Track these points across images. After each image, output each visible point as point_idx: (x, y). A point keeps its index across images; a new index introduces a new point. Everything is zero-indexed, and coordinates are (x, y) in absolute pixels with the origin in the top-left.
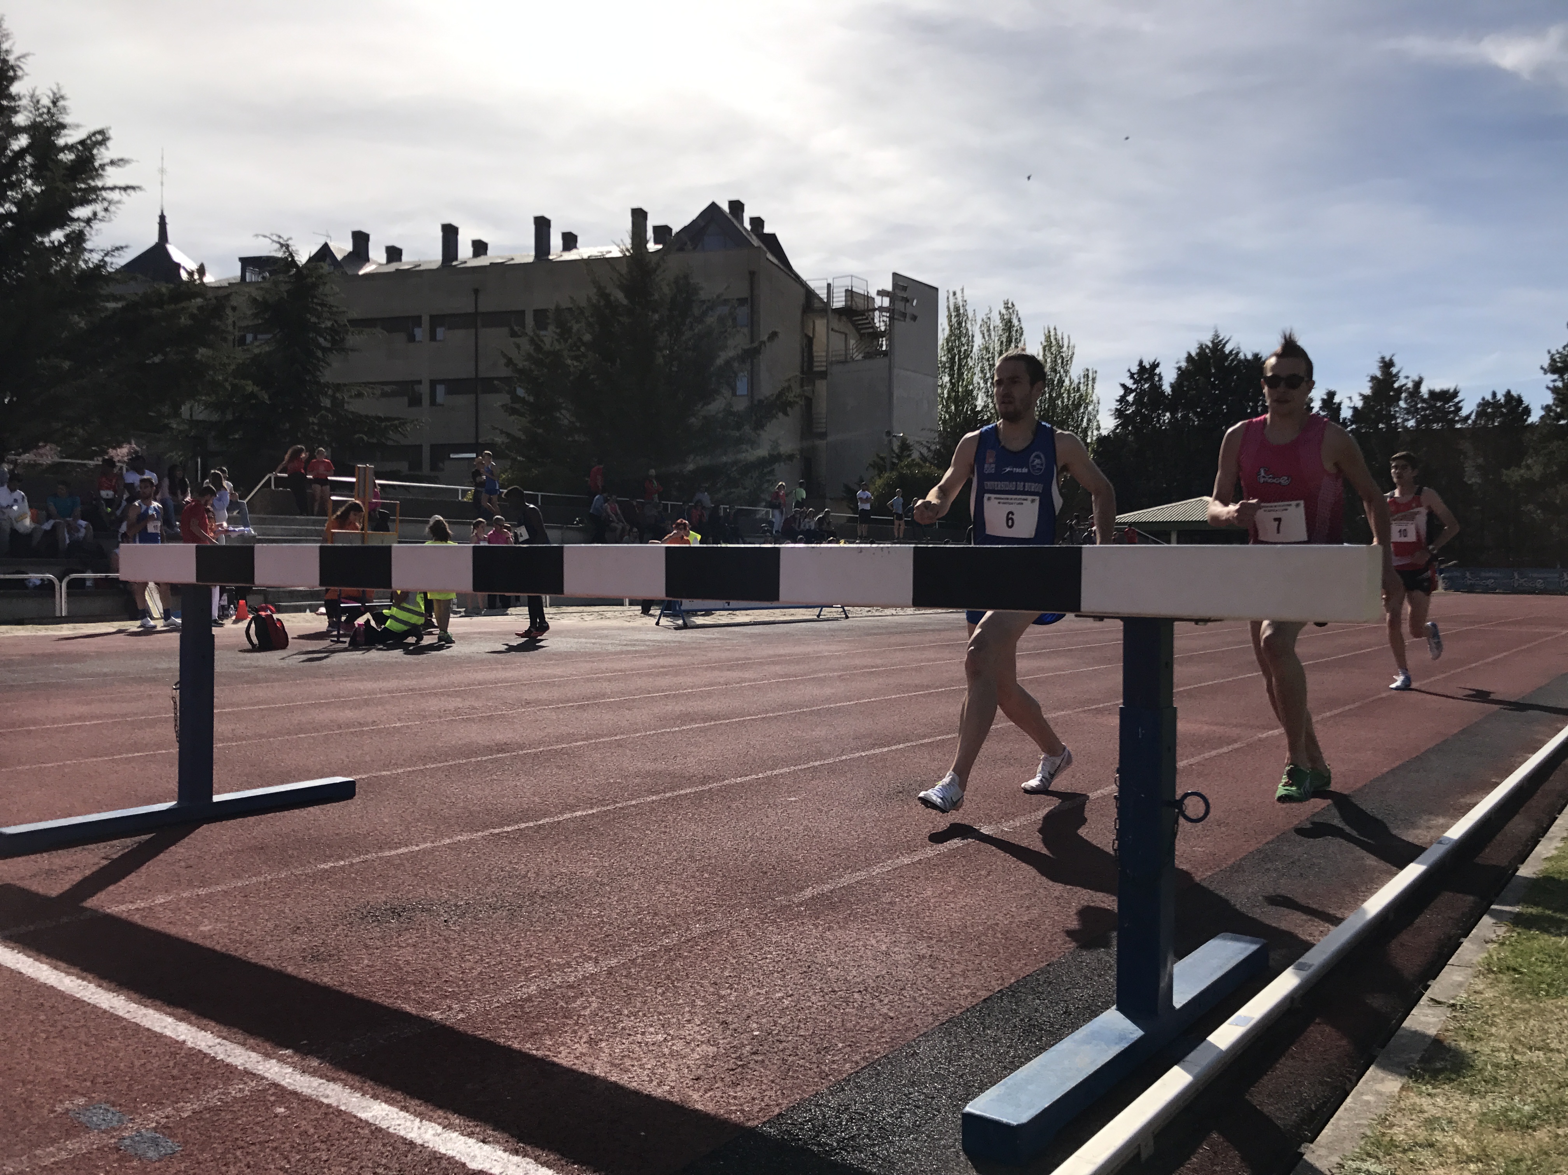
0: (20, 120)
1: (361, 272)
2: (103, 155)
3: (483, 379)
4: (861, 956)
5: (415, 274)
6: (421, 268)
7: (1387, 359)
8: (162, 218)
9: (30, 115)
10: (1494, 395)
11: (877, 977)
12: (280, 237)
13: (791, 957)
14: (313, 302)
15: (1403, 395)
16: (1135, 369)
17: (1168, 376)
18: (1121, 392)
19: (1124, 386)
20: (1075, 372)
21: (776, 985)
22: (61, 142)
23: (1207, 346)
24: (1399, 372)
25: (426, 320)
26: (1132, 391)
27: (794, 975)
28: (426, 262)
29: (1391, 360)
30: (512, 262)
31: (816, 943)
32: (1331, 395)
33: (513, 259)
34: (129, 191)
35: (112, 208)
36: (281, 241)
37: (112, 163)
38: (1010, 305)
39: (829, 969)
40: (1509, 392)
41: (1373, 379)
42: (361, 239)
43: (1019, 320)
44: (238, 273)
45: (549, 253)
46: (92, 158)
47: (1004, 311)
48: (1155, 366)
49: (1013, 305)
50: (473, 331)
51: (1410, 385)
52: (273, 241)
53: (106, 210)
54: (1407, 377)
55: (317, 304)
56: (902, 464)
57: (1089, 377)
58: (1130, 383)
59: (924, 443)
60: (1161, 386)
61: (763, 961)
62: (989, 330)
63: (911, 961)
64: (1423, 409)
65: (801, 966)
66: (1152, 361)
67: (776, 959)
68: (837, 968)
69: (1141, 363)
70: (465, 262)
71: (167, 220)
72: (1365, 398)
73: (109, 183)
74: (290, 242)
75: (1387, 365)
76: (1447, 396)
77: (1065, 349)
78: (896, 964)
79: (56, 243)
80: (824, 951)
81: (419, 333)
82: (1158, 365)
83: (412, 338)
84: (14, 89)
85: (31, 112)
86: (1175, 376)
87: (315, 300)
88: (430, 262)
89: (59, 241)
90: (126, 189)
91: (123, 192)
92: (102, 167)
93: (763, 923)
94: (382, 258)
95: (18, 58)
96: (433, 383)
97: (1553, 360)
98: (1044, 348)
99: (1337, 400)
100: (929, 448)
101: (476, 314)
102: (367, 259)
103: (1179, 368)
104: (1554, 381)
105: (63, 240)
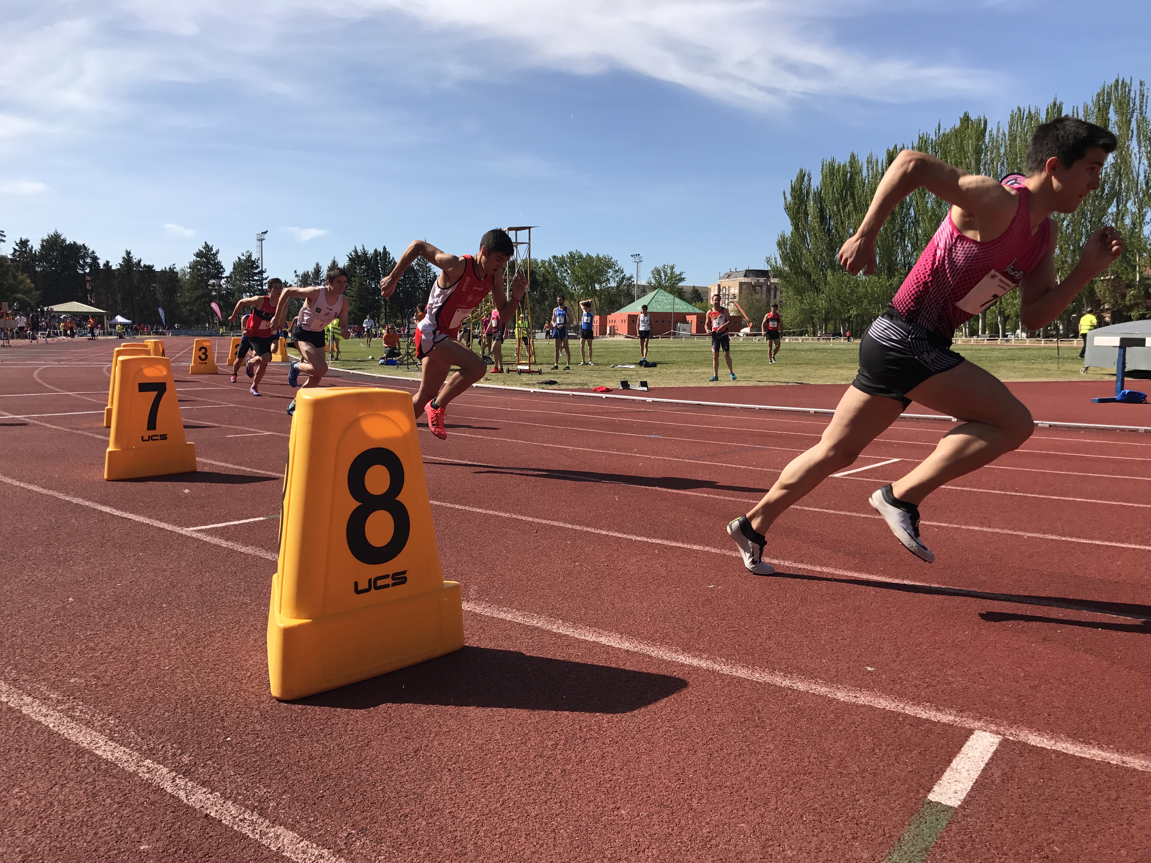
10: (165, 268)
15: (135, 265)
16: (18, 242)
17: (36, 247)
18: (13, 251)
19: (15, 249)
23: (52, 236)
24: (133, 256)
26: (18, 251)
32: (108, 262)
40: (172, 269)
41: (124, 258)
48: (27, 241)
51: (137, 262)
54: (136, 259)
58: (17, 248)
60: (33, 251)
64: (142, 271)
66: (25, 238)
69: (21, 239)
72: (121, 265)
76: (150, 267)
82: (29, 241)
86: (40, 248)
97: (190, 265)
99: (110, 264)
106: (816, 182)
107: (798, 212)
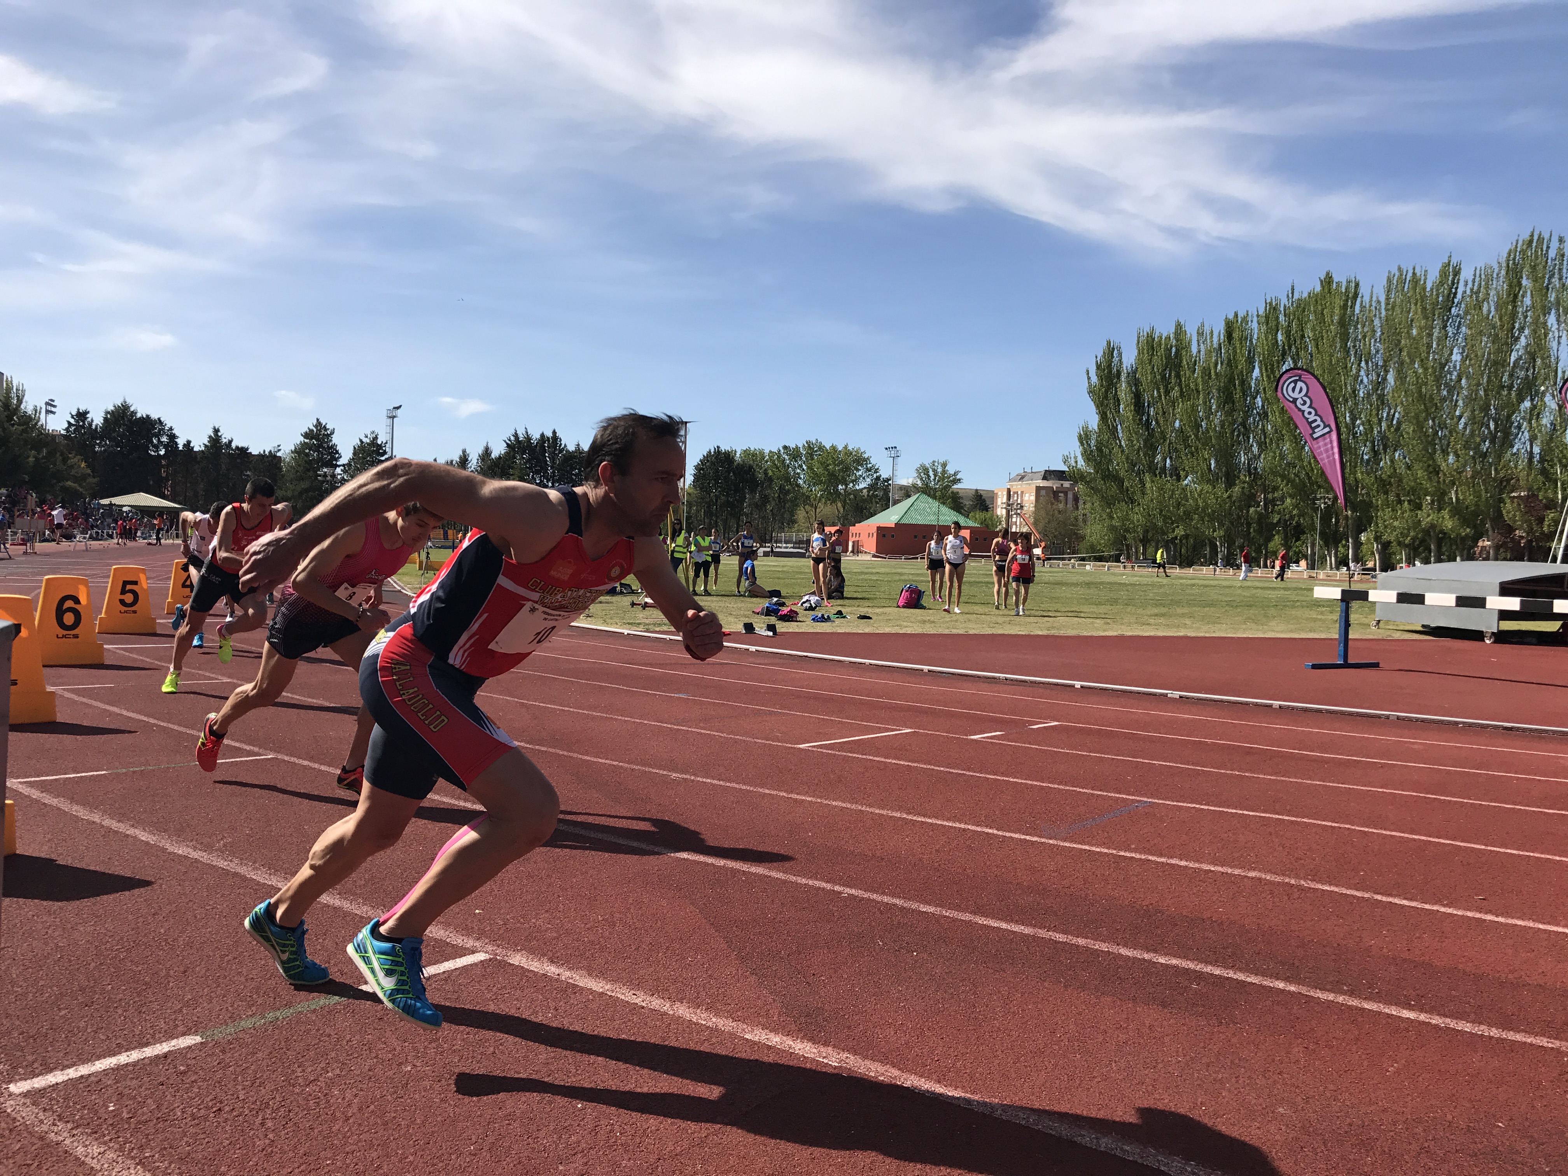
7: (216, 428)
10: (265, 451)
15: (224, 447)
17: (97, 420)
23: (119, 407)
24: (222, 435)
86: (102, 421)
103: (103, 417)
106: (1129, 358)
107: (1106, 397)
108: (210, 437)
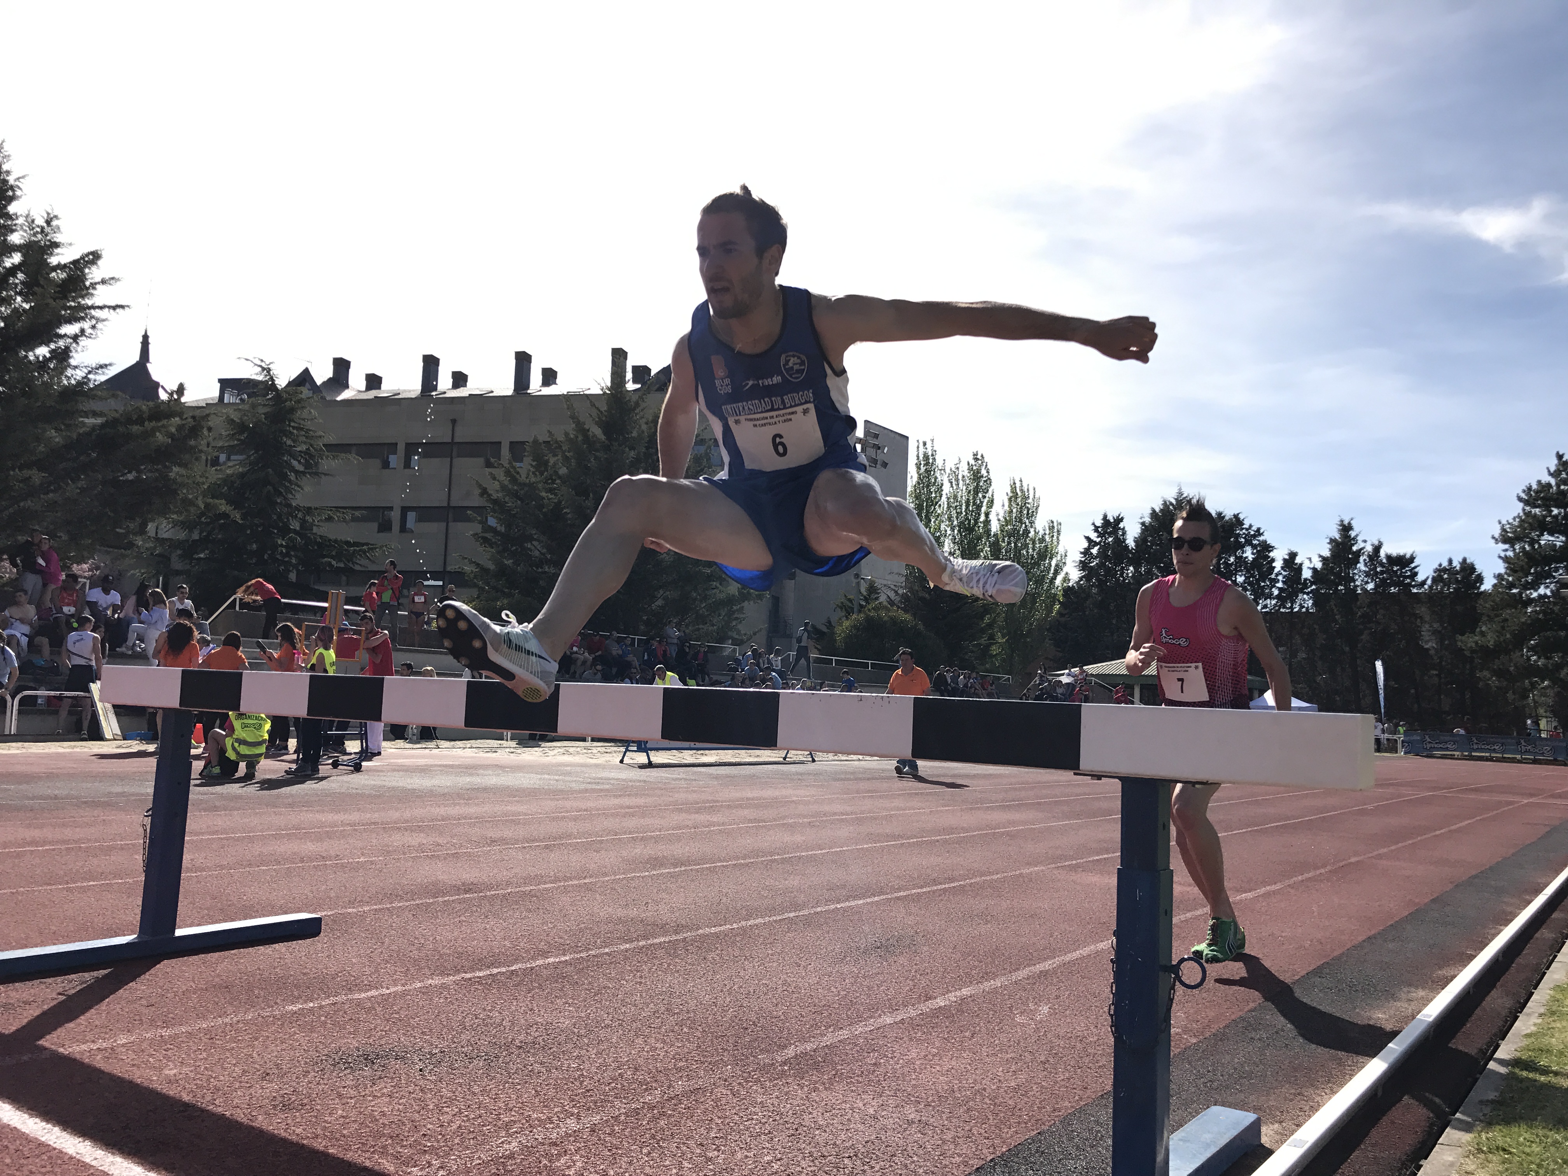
0: (16, 238)
1: (339, 398)
2: (94, 274)
3: (454, 507)
4: (849, 1120)
5: (394, 402)
6: (400, 396)
7: (1346, 523)
8: (146, 338)
9: (25, 235)
10: (1450, 561)
11: (867, 1142)
12: (262, 361)
13: (778, 1118)
14: (290, 426)
15: (1362, 559)
16: (1099, 523)
17: (1132, 532)
18: (1086, 545)
19: (1088, 539)
20: (1041, 524)
21: (764, 1148)
22: (54, 261)
23: (1171, 504)
24: (1357, 535)
25: (401, 448)
26: (1096, 544)
27: (781, 1138)
28: (405, 391)
29: (1349, 523)
30: (491, 395)
31: (804, 1105)
32: (1293, 555)
33: (492, 392)
34: (118, 310)
35: (99, 326)
36: (263, 365)
37: (103, 282)
38: (979, 457)
39: (817, 1132)
40: (1465, 560)
42: (342, 366)
43: (988, 472)
44: (217, 394)
45: (528, 388)
46: (82, 278)
47: (972, 462)
48: (1119, 520)
49: (982, 456)
50: (449, 459)
51: (1369, 548)
52: (256, 365)
53: (93, 327)
54: (1365, 541)
55: (294, 428)
56: (870, 607)
57: (1054, 528)
58: (1094, 536)
59: (892, 587)
60: (1125, 540)
61: (749, 1122)
62: (957, 480)
63: (900, 1126)
64: (1382, 572)
65: (788, 1129)
66: (1116, 515)
67: (763, 1121)
68: (825, 1131)
69: (1105, 517)
70: (445, 393)
71: (150, 340)
72: (1324, 559)
73: (99, 303)
74: (271, 366)
75: (1346, 528)
76: (1404, 561)
77: (1030, 501)
78: (885, 1129)
79: (41, 359)
80: (810, 1113)
81: (393, 460)
82: (1122, 520)
83: (386, 465)
84: (12, 208)
85: (25, 231)
86: (1139, 531)
87: (292, 424)
88: (410, 391)
89: (44, 356)
90: (114, 308)
91: (111, 311)
92: (93, 285)
93: (747, 1082)
94: (362, 386)
95: (18, 179)
96: (405, 510)
97: (1504, 530)
98: (1010, 500)
99: (1298, 560)
100: (896, 592)
101: (452, 443)
102: (346, 386)
103: (1143, 524)
104: (1506, 550)
105: (48, 355)
108: (1332, 541)
